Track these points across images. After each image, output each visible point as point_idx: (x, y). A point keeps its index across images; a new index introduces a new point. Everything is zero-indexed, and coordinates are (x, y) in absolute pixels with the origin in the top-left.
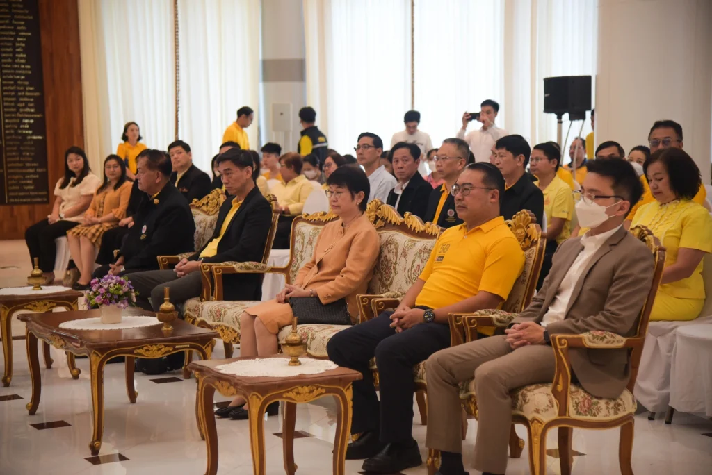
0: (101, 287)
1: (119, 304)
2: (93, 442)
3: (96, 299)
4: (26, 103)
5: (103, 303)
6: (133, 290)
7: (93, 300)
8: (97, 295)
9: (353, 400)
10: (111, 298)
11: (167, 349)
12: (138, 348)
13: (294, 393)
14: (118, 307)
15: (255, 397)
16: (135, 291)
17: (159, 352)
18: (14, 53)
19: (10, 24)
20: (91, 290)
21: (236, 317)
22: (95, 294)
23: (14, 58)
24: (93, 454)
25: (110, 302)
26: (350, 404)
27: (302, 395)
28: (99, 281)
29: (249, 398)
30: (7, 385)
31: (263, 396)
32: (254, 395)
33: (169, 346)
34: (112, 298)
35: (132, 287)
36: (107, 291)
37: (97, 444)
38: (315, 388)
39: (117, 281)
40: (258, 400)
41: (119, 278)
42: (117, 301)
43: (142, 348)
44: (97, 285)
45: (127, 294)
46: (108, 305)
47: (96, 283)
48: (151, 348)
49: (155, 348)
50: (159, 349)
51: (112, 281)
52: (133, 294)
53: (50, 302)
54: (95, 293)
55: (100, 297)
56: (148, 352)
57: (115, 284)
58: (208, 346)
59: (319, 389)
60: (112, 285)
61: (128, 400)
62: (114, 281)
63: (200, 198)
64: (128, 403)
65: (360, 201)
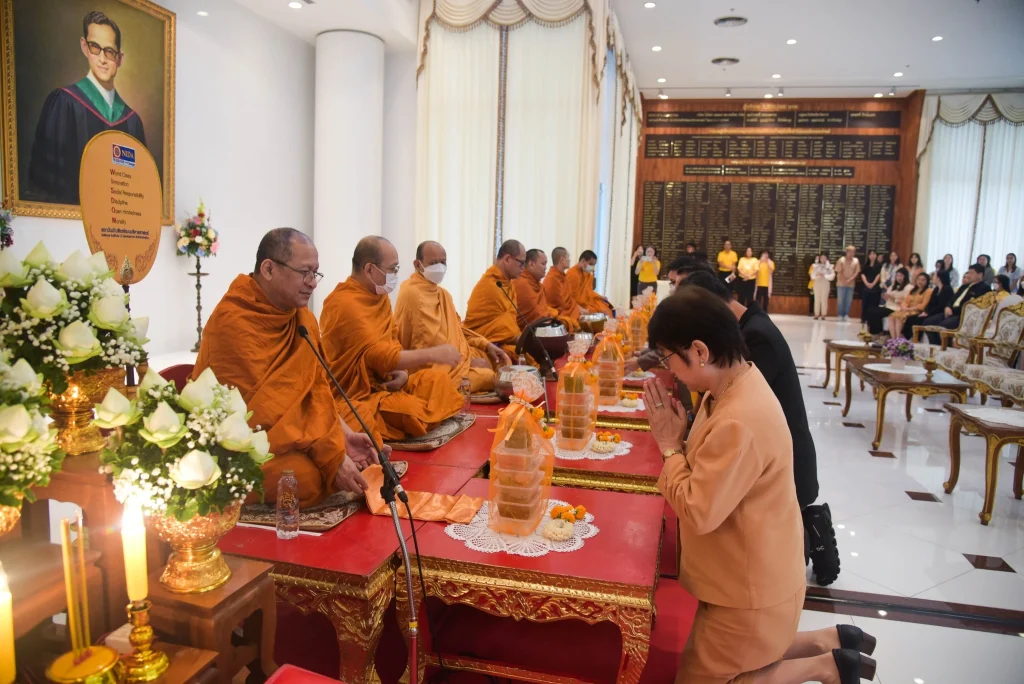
2: (875, 441)
24: (874, 449)
30: (835, 396)
37: (877, 443)
42: (903, 355)
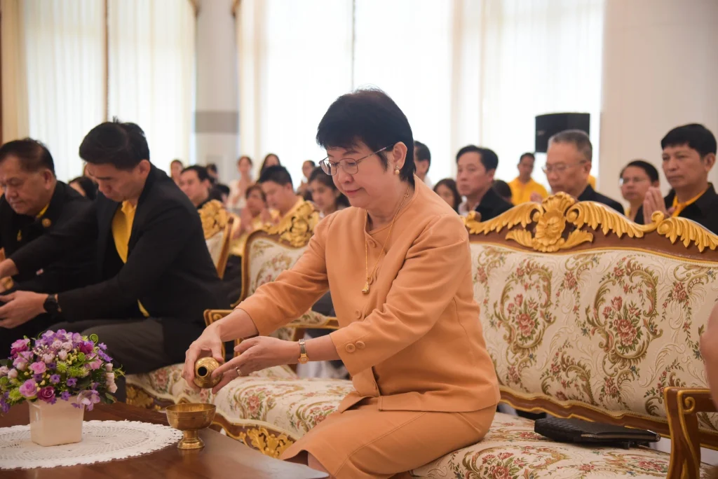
0: (36, 358)
1: (77, 399)
3: (22, 387)
5: (43, 396)
6: (110, 365)
7: (16, 391)
8: (26, 378)
10: (59, 385)
14: (77, 405)
16: (115, 368)
20: (10, 366)
21: (298, 415)
22: (21, 376)
25: (58, 394)
28: (33, 344)
35: (110, 359)
36: (51, 367)
39: (75, 345)
41: (78, 338)
42: (73, 392)
44: (27, 354)
45: (97, 376)
46: (53, 402)
47: (24, 349)
51: (64, 344)
52: (112, 375)
54: (20, 372)
55: (32, 382)
57: (71, 352)
60: (62, 354)
62: (68, 345)
65: (401, 163)
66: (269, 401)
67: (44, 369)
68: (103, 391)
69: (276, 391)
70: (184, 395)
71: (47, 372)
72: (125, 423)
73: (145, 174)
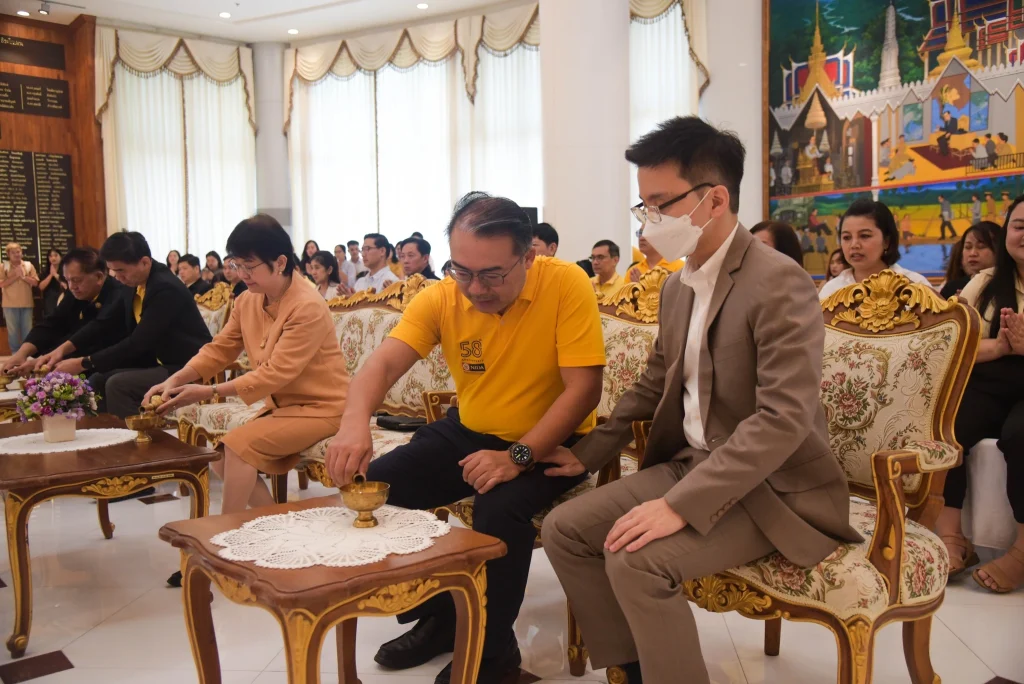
0: (41, 389)
1: (68, 414)
2: (14, 637)
3: (32, 407)
4: (61, 242)
5: (43, 413)
7: (30, 409)
8: (35, 401)
9: (488, 594)
10: (56, 404)
11: (138, 481)
12: (89, 484)
13: (381, 598)
14: (68, 418)
15: (300, 617)
16: (96, 394)
17: (125, 487)
18: (50, 202)
19: (47, 179)
20: (25, 394)
23: (50, 206)
24: (14, 657)
25: (55, 411)
26: (483, 601)
27: (396, 599)
28: (39, 381)
29: (287, 618)
31: (316, 615)
32: (297, 614)
33: (140, 477)
34: (56, 406)
36: (50, 395)
37: (21, 639)
38: (420, 580)
39: (66, 381)
40: (307, 623)
41: (69, 377)
42: (65, 410)
43: (95, 483)
44: (35, 387)
45: (82, 400)
46: (53, 416)
48: (109, 482)
49: (117, 481)
50: (126, 483)
51: (59, 380)
53: (8, 410)
54: (31, 398)
55: (38, 404)
56: (105, 489)
57: (64, 385)
58: (203, 474)
59: (429, 581)
60: (57, 386)
61: (100, 533)
62: (61, 381)
63: (202, 293)
64: (101, 539)
65: (283, 267)
66: (229, 417)
67: (45, 396)
68: (87, 409)
69: (234, 410)
70: (184, 417)
71: (47, 397)
72: (112, 430)
73: (148, 267)
